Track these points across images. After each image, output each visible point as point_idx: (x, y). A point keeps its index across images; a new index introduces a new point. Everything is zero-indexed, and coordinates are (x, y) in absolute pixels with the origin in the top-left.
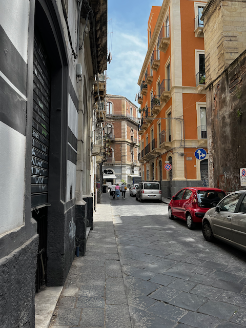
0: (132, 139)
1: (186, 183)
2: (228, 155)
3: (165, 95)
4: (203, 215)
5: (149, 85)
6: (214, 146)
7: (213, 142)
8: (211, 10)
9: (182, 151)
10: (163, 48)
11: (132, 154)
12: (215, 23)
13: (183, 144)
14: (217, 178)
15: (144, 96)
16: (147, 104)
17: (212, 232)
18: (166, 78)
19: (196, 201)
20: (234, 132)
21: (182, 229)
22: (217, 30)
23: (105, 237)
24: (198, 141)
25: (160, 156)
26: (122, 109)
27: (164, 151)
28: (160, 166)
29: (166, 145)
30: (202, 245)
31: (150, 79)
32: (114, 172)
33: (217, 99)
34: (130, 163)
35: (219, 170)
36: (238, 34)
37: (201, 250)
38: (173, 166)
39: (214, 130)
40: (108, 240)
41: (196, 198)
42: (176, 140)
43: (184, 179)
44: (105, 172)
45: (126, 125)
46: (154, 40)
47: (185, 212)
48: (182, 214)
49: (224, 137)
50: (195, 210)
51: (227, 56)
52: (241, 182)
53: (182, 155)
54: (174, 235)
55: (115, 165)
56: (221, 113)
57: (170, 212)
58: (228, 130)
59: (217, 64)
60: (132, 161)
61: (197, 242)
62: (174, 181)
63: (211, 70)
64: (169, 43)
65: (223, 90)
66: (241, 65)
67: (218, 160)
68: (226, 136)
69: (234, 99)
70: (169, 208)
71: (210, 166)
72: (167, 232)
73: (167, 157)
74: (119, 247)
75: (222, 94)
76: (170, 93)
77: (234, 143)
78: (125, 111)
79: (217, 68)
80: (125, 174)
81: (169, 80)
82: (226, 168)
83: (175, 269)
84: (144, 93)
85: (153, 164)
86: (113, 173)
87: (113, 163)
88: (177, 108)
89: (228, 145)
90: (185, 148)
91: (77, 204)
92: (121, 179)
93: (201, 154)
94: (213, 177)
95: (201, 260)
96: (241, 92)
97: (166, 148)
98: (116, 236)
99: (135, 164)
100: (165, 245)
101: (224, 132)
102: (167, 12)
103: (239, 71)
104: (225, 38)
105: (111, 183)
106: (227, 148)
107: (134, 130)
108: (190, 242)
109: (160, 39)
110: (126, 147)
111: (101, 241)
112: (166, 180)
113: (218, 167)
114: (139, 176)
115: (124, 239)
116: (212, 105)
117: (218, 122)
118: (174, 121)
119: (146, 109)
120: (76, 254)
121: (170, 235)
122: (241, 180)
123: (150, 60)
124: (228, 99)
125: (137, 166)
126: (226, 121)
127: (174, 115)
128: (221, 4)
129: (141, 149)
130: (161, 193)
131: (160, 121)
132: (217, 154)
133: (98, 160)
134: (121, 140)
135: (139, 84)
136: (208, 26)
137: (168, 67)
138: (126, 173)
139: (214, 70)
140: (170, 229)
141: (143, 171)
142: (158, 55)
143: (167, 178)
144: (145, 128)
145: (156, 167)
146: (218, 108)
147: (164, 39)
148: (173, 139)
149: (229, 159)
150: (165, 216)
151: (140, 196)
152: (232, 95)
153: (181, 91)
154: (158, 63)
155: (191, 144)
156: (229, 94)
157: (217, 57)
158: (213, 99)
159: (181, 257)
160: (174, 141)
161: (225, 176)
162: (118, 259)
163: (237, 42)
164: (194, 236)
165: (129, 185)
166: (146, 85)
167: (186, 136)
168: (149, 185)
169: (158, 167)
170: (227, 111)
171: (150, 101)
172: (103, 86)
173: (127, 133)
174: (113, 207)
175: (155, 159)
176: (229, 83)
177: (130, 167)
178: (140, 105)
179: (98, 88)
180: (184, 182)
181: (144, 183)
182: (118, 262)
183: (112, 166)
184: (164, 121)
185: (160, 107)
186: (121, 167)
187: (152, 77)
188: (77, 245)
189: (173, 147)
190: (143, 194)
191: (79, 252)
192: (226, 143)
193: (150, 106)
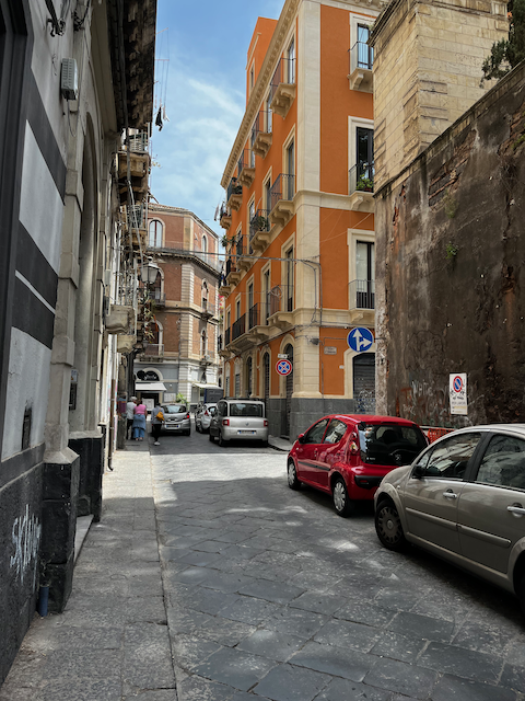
0: (205, 305)
1: (321, 404)
2: (422, 344)
3: (282, 208)
4: (377, 483)
5: (245, 188)
6: (389, 323)
7: (387, 314)
8: (392, 22)
9: (315, 333)
10: (279, 106)
11: (204, 338)
12: (400, 51)
13: (318, 318)
14: (396, 395)
15: (234, 211)
16: (240, 228)
17: (400, 528)
18: (285, 171)
19: (356, 448)
20: (438, 292)
21: (321, 515)
22: (404, 68)
23: (129, 544)
24: (350, 314)
25: (266, 342)
26: (185, 238)
27: (277, 332)
28: (267, 366)
29: (281, 318)
30: (378, 562)
31: (249, 174)
32: (161, 377)
33: (399, 219)
34: (199, 358)
35: (399, 377)
36: (449, 80)
37: (379, 575)
38: (296, 365)
39: (391, 286)
40: (139, 552)
41: (357, 440)
42: (303, 309)
43: (318, 395)
44: (141, 375)
45: (192, 273)
46: (261, 91)
47: (330, 474)
48: (320, 476)
49: (415, 304)
50: (354, 469)
51: (424, 125)
52: (452, 405)
53: (315, 342)
54: (305, 535)
55: (165, 362)
56: (408, 249)
57: (292, 472)
58: (423, 287)
59: (402, 141)
60: (204, 352)
61: (363, 553)
62: (297, 399)
63: (388, 156)
64: (293, 96)
65: (413, 198)
66: (457, 145)
67: (399, 355)
68: (418, 301)
69: (438, 218)
70: (290, 461)
71: (380, 367)
72: (288, 523)
73: (283, 345)
74: (168, 573)
75: (413, 207)
76: (293, 205)
77: (436, 317)
78: (192, 242)
79: (401, 152)
80: (187, 381)
81: (291, 176)
82: (416, 373)
83: (324, 645)
84: (234, 205)
85: (250, 359)
86: (158, 379)
87: (160, 356)
88: (308, 238)
89: (422, 321)
90: (321, 328)
91: (49, 461)
92: (176, 392)
93: (361, 339)
94: (385, 393)
95: (385, 609)
96: (455, 203)
97: (281, 325)
98: (160, 538)
99: (209, 360)
100: (287, 563)
101: (415, 292)
102: (291, 31)
103: (453, 158)
104: (421, 84)
105: (152, 400)
106: (419, 328)
107: (209, 285)
108: (348, 553)
109: (274, 86)
110: (191, 322)
111: (118, 556)
112: (279, 397)
113: (399, 369)
114: (217, 387)
115: (182, 546)
116: (387, 233)
117: (401, 270)
118: (299, 267)
119: (237, 240)
120: (38, 608)
121: (297, 531)
122: (451, 399)
123: (250, 134)
124: (425, 218)
125: (214, 365)
126: (419, 267)
127: (301, 253)
128: (416, 9)
129: (225, 327)
130: (266, 424)
131: (270, 267)
132: (397, 341)
133: (122, 345)
134: (180, 304)
135: (224, 184)
136: (384, 58)
137: (290, 149)
138: (189, 379)
139: (394, 157)
140: (294, 516)
141: (228, 375)
142: (269, 122)
143: (281, 392)
144: (234, 282)
145: (257, 366)
146: (402, 238)
147: (283, 86)
148: (298, 305)
149: (423, 353)
150: (278, 481)
151: (220, 431)
152: (435, 211)
153: (318, 202)
154: (267, 140)
155: (334, 319)
156: (428, 209)
157: (402, 127)
158: (390, 218)
159: (332, 601)
160: (300, 310)
161: (415, 391)
162: (162, 617)
163: (446, 96)
164: (355, 534)
165: (194, 407)
166: (240, 188)
167: (325, 302)
168: (240, 407)
169: (261, 368)
170: (423, 245)
171: (248, 221)
172: (142, 165)
173: (194, 291)
174: (155, 459)
175: (255, 350)
176: (429, 184)
177: (197, 367)
178: (224, 230)
179: (129, 169)
180: (318, 401)
181: (229, 402)
182: (162, 629)
183: (158, 362)
184: (277, 266)
185: (270, 235)
186: (178, 367)
187: (254, 170)
188: (42, 581)
189: (297, 324)
190: (227, 428)
191: (46, 602)
192: (419, 315)
193: (248, 233)
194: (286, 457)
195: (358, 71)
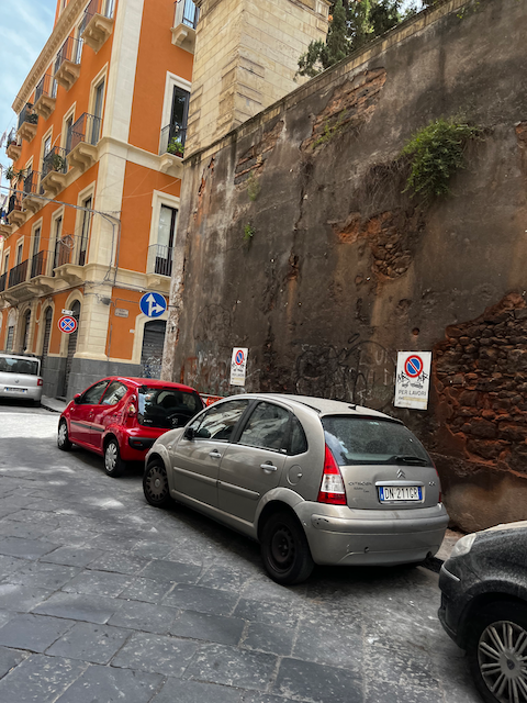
1: (105, 367)
2: (211, 317)
3: (83, 151)
4: (150, 444)
5: (42, 119)
6: (184, 292)
7: (182, 284)
9: (108, 293)
10: (92, 38)
12: (225, 20)
13: (112, 277)
14: (182, 363)
15: (25, 142)
16: (30, 162)
17: (167, 486)
18: (91, 110)
19: (134, 410)
20: (233, 269)
21: (90, 474)
22: (227, 38)
24: (147, 278)
25: (50, 295)
27: (64, 285)
28: (48, 321)
29: (71, 271)
30: (141, 518)
31: (48, 104)
33: (205, 191)
35: (187, 345)
36: (268, 65)
37: (139, 529)
38: (82, 324)
39: (190, 256)
41: (136, 403)
42: (96, 265)
43: (103, 357)
46: (73, 14)
47: (103, 435)
48: (94, 438)
49: (210, 277)
50: (129, 431)
51: (239, 103)
52: (232, 376)
53: (106, 302)
54: (69, 493)
56: (209, 223)
57: (63, 432)
58: (220, 262)
59: (217, 113)
61: (128, 509)
62: (79, 360)
63: (202, 124)
64: (109, 31)
65: (221, 174)
66: (266, 131)
67: (190, 324)
68: (213, 275)
69: (241, 198)
70: (62, 421)
71: (171, 334)
72: (52, 483)
73: (70, 301)
75: (219, 181)
76: (96, 151)
77: (228, 292)
79: (215, 123)
81: (97, 119)
82: (202, 340)
83: (71, 594)
84: (26, 134)
85: (29, 312)
88: (109, 191)
89: (214, 295)
90: (115, 288)
93: (154, 305)
94: (172, 360)
95: (140, 558)
96: (258, 186)
97: (68, 278)
100: (43, 520)
101: (212, 265)
103: (261, 143)
104: (241, 60)
106: (212, 301)
108: (111, 510)
109: (89, 14)
112: (59, 356)
113: (188, 339)
116: (192, 202)
117: (201, 241)
118: (97, 218)
119: (26, 175)
121: (60, 490)
122: (232, 371)
123: (54, 59)
124: (229, 195)
126: (218, 242)
127: (100, 205)
130: (40, 383)
131: (62, 213)
132: (189, 311)
135: (16, 108)
136: (209, 22)
137: (99, 89)
139: (207, 127)
140: (59, 476)
142: (78, 53)
143: (62, 350)
144: (17, 222)
145: (37, 320)
146: (205, 210)
147: (99, 18)
148: (91, 260)
149: (212, 325)
150: (46, 441)
152: (239, 191)
153: (124, 154)
154: (74, 71)
155: (129, 281)
156: (233, 187)
157: (219, 98)
158: (197, 187)
159: (88, 554)
160: (92, 265)
161: (200, 361)
163: (262, 80)
164: (121, 493)
166: (36, 117)
167: (122, 261)
168: (11, 362)
169: (41, 322)
170: (224, 221)
171: (41, 156)
175: (36, 303)
176: (236, 163)
178: (11, 161)
180: (102, 363)
184: (71, 214)
185: (67, 178)
187: (54, 101)
189: (88, 279)
192: (213, 289)
193: (40, 170)
194: (59, 418)
195: (182, 27)
